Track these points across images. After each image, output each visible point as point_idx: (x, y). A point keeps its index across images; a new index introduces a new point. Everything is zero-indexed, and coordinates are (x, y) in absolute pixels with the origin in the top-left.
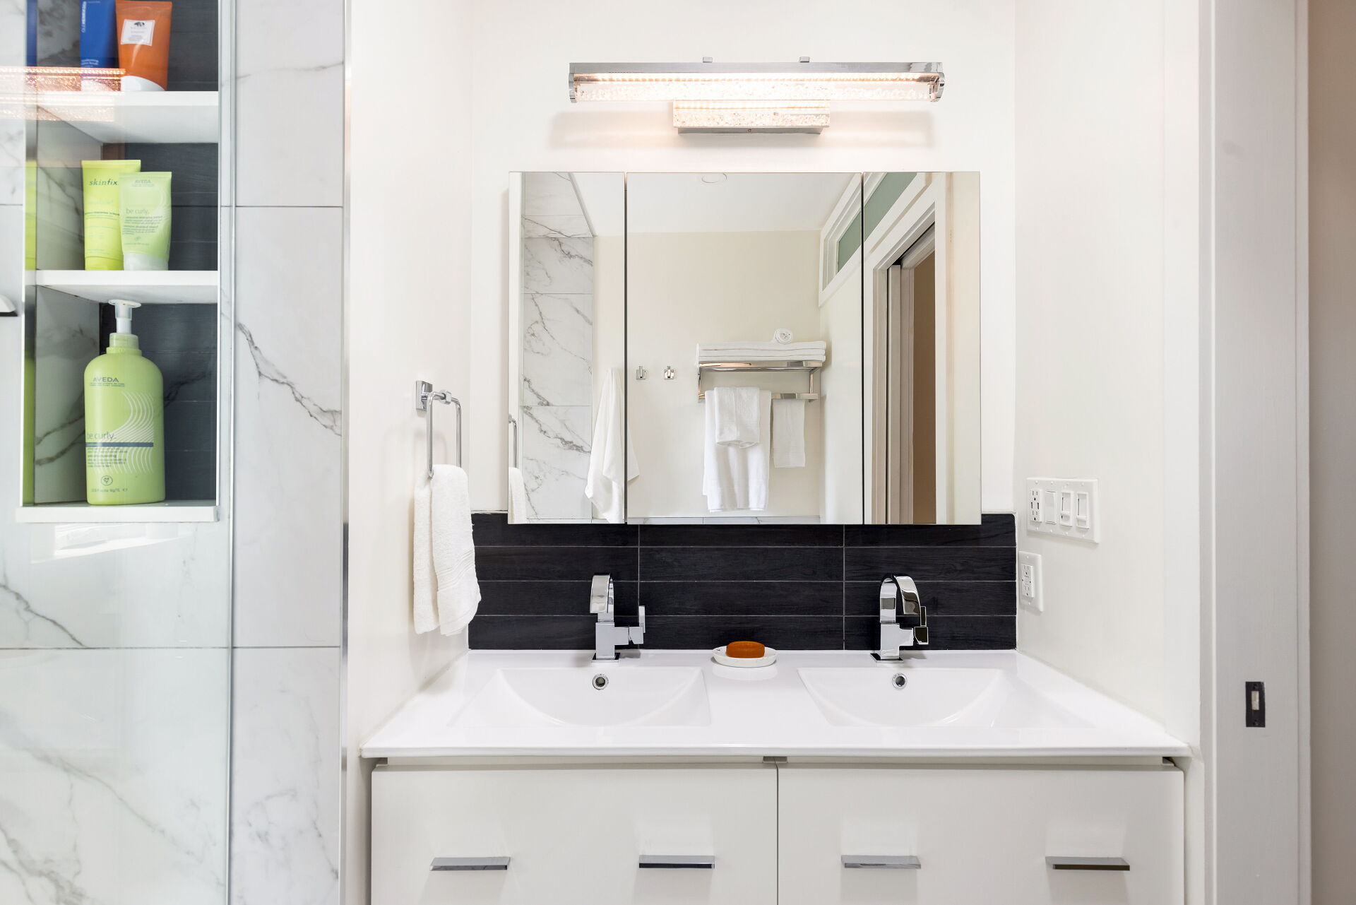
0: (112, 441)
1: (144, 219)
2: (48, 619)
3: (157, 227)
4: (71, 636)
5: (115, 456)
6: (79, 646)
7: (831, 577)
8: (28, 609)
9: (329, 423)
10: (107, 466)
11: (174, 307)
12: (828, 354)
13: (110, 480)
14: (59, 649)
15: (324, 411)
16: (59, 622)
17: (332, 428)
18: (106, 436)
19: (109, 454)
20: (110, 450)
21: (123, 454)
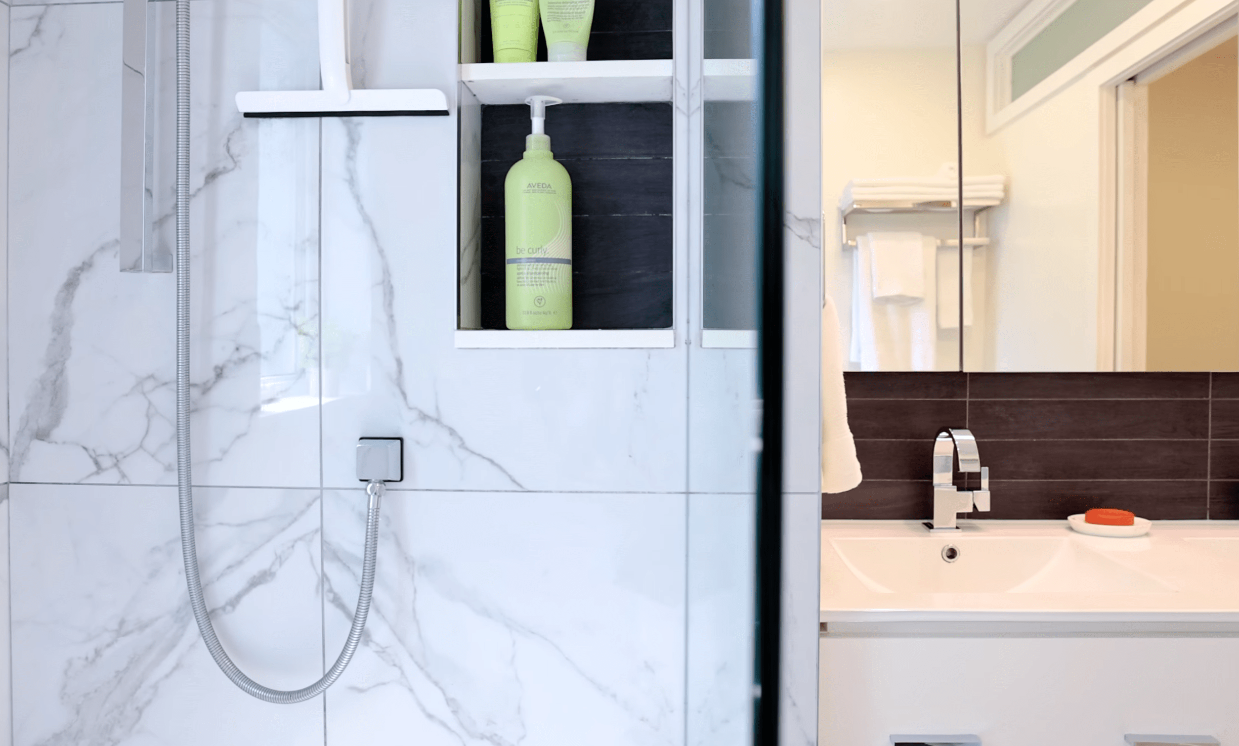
0: (546, 257)
1: (568, 4)
2: (484, 458)
3: (584, 12)
4: (510, 477)
5: (548, 274)
6: (519, 489)
7: (1194, 435)
8: (463, 446)
9: (805, 233)
10: (541, 285)
11: (562, 107)
12: (1006, 190)
13: (543, 301)
14: (497, 491)
15: (800, 220)
16: (496, 461)
17: (808, 239)
18: (540, 250)
19: (542, 271)
20: (543, 267)
21: (554, 271)
